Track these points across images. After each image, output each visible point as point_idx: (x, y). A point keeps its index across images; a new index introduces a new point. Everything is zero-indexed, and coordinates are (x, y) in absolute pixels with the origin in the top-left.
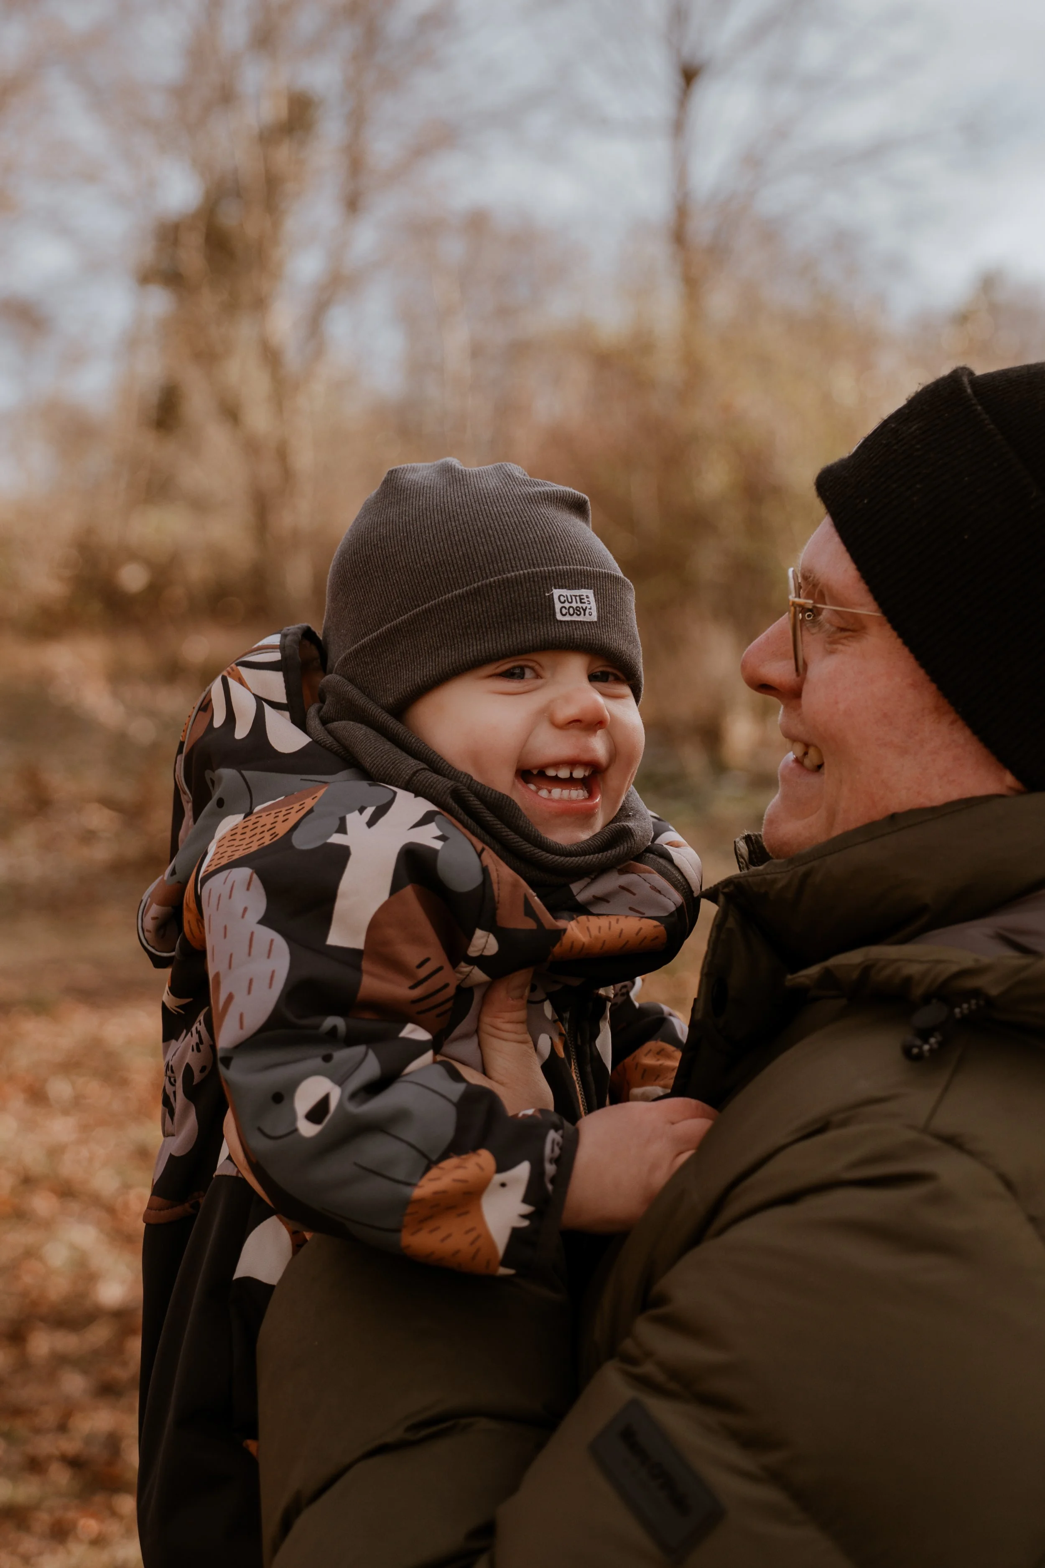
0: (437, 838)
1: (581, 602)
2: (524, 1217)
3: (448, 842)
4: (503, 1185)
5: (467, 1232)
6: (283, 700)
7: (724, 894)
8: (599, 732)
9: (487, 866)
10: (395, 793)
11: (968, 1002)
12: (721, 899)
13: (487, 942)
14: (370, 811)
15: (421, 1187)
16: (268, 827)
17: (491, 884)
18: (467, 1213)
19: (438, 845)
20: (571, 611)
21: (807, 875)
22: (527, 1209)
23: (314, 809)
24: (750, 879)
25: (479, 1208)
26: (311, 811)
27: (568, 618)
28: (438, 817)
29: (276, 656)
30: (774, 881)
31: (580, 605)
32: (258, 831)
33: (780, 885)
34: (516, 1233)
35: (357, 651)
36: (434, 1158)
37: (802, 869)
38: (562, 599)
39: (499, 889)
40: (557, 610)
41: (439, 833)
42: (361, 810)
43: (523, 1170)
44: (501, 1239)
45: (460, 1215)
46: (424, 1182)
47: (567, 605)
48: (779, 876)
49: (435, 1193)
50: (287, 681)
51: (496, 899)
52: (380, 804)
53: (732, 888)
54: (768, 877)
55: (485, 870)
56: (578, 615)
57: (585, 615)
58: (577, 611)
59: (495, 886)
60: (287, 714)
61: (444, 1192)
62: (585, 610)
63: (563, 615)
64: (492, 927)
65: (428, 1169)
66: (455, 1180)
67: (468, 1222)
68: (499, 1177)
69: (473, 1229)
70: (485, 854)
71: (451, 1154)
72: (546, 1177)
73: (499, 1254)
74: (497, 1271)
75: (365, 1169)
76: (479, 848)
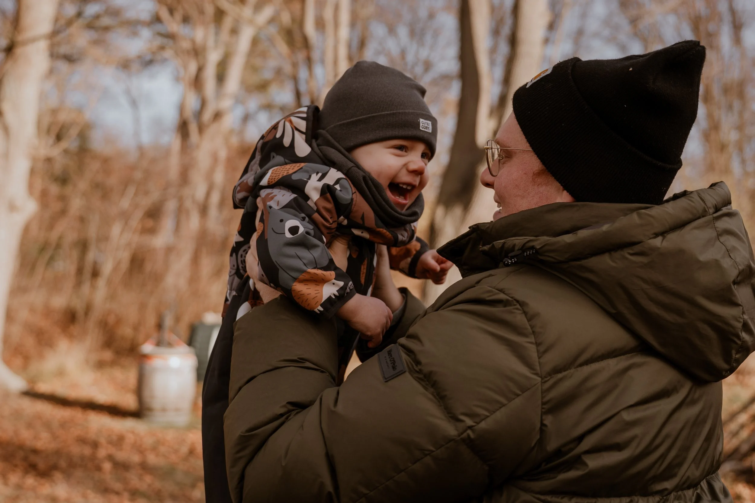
1: (428, 125)
2: (334, 295)
4: (334, 284)
5: (315, 291)
6: (304, 130)
8: (419, 176)
9: (353, 199)
10: (330, 169)
11: (530, 251)
13: (344, 221)
14: (320, 175)
16: (287, 169)
17: (352, 205)
18: (319, 285)
20: (425, 127)
22: (337, 294)
23: (303, 168)
25: (323, 286)
26: (301, 168)
27: (423, 129)
28: (342, 180)
29: (305, 115)
31: (427, 126)
32: (284, 170)
34: (330, 298)
35: (340, 125)
36: (318, 267)
38: (423, 123)
40: (421, 126)
42: (317, 173)
43: (341, 284)
44: (325, 297)
45: (316, 284)
46: (312, 270)
47: (424, 125)
49: (314, 273)
50: (307, 124)
51: (352, 210)
52: (323, 173)
56: (426, 129)
57: (428, 129)
58: (426, 128)
59: (353, 206)
60: (304, 136)
61: (317, 275)
62: (428, 128)
63: (422, 128)
65: (315, 268)
66: (321, 275)
67: (318, 288)
68: (334, 281)
69: (318, 290)
70: (355, 194)
71: (323, 270)
72: (346, 291)
73: (321, 301)
74: (318, 307)
75: (298, 256)
76: (354, 192)
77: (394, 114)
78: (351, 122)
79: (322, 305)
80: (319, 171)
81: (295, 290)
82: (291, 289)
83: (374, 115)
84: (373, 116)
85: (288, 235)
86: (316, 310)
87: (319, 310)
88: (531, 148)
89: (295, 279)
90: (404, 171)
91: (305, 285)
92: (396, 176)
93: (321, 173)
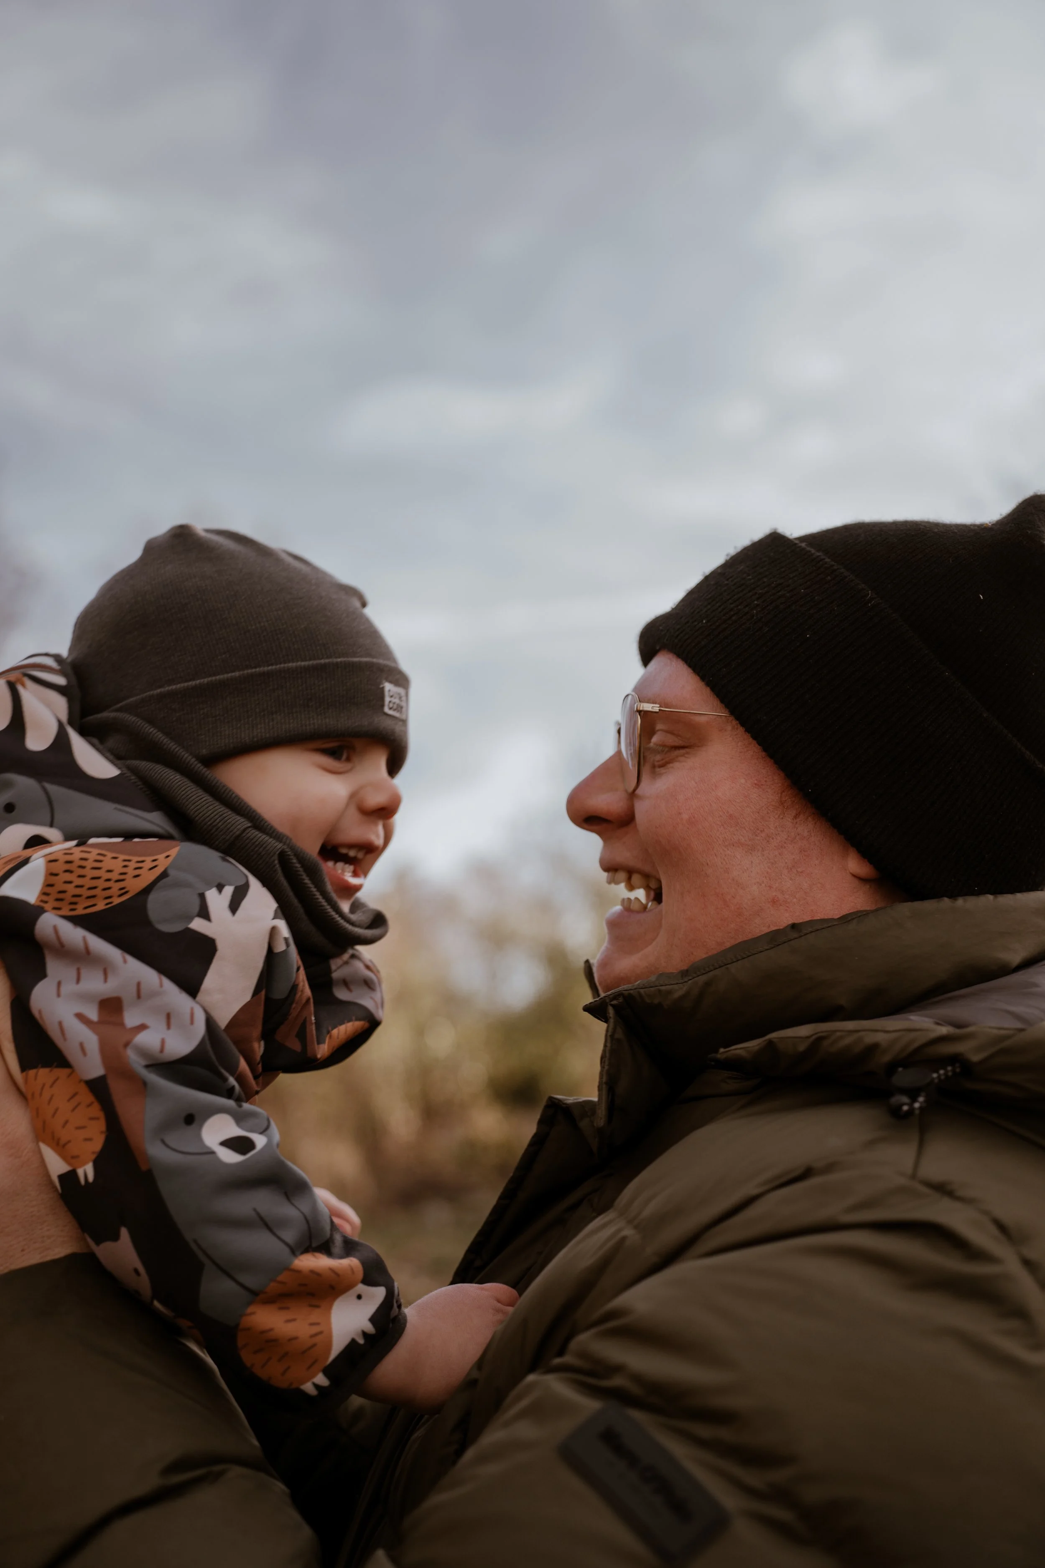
1: (400, 700)
2: (364, 1333)
4: (360, 1297)
5: (312, 1324)
7: (613, 1006)
10: (247, 877)
11: (945, 1068)
12: (611, 1012)
18: (318, 1307)
20: (395, 707)
21: (708, 984)
22: (369, 1327)
23: (169, 872)
24: (642, 991)
25: (330, 1308)
26: (164, 874)
27: (392, 712)
29: (61, 680)
30: (669, 992)
33: (677, 995)
34: (352, 1344)
36: (314, 1245)
37: (702, 979)
38: (391, 694)
40: (387, 703)
43: (379, 1294)
44: (338, 1344)
45: (311, 1306)
47: (393, 700)
48: (676, 987)
52: (236, 884)
53: (621, 1000)
54: (663, 988)
56: (398, 711)
57: (401, 711)
58: (398, 707)
62: (401, 708)
63: (390, 709)
66: (329, 1268)
67: (315, 1316)
68: (361, 1288)
69: (318, 1324)
71: (325, 1253)
72: (392, 1312)
73: (327, 1358)
74: (314, 1376)
75: (261, 1219)
77: (324, 667)
78: (194, 688)
79: (327, 1372)
80: (223, 882)
81: (249, 1329)
82: (237, 1325)
83: (266, 669)
84: (263, 674)
85: (228, 1155)
86: (308, 1388)
87: (316, 1386)
88: (727, 712)
89: (256, 1296)
90: (353, 812)
91: (281, 1308)
92: (334, 828)
93: (230, 885)
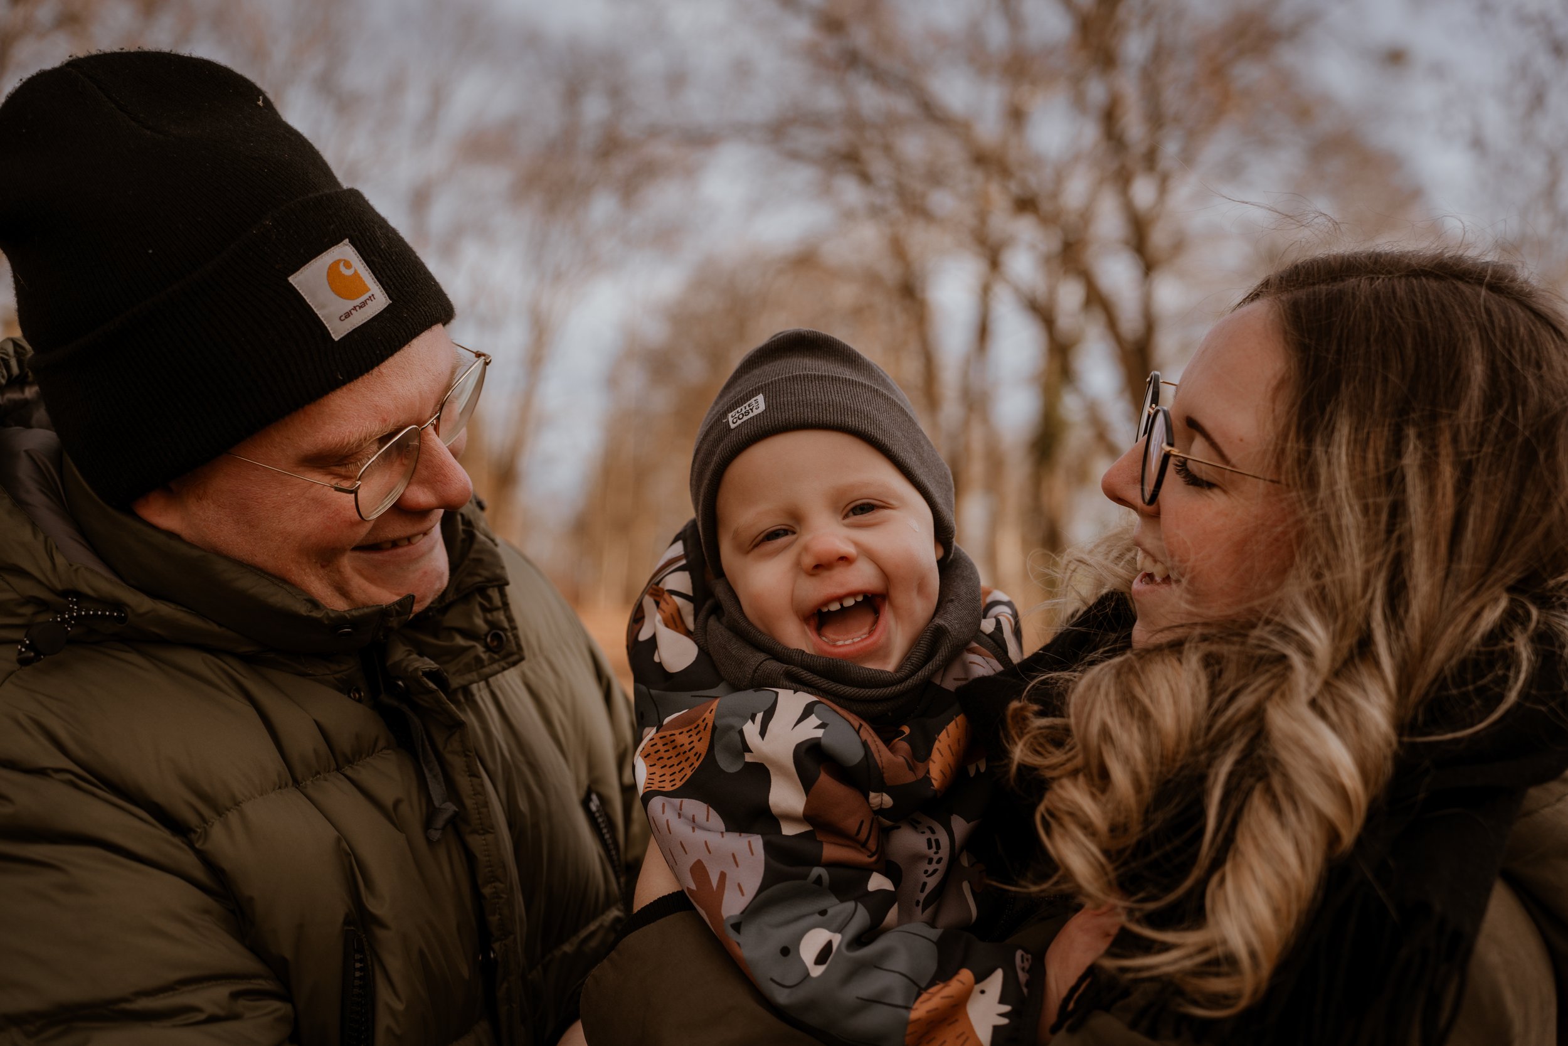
0: (818, 727)
2: (1003, 1016)
3: (827, 728)
4: (983, 992)
9: (866, 740)
10: (777, 693)
13: (882, 799)
14: (759, 718)
15: (916, 1009)
17: (873, 755)
18: (956, 1023)
19: (819, 733)
22: (1004, 1009)
23: (717, 723)
25: (966, 1015)
26: (715, 727)
28: (817, 708)
34: (997, 1028)
36: (923, 985)
39: (880, 757)
41: (819, 722)
43: (998, 977)
44: (986, 1035)
46: (916, 1005)
49: (928, 1012)
51: (880, 766)
55: (865, 744)
59: (876, 756)
61: (936, 1009)
62: (752, 410)
63: (735, 423)
64: (881, 788)
65: (919, 995)
66: (942, 998)
67: (958, 1029)
68: (978, 987)
69: (963, 1033)
70: (862, 730)
71: (937, 982)
72: (1020, 979)
75: (867, 1000)
76: (857, 726)
80: (753, 709)
85: (817, 971)
93: (759, 712)
